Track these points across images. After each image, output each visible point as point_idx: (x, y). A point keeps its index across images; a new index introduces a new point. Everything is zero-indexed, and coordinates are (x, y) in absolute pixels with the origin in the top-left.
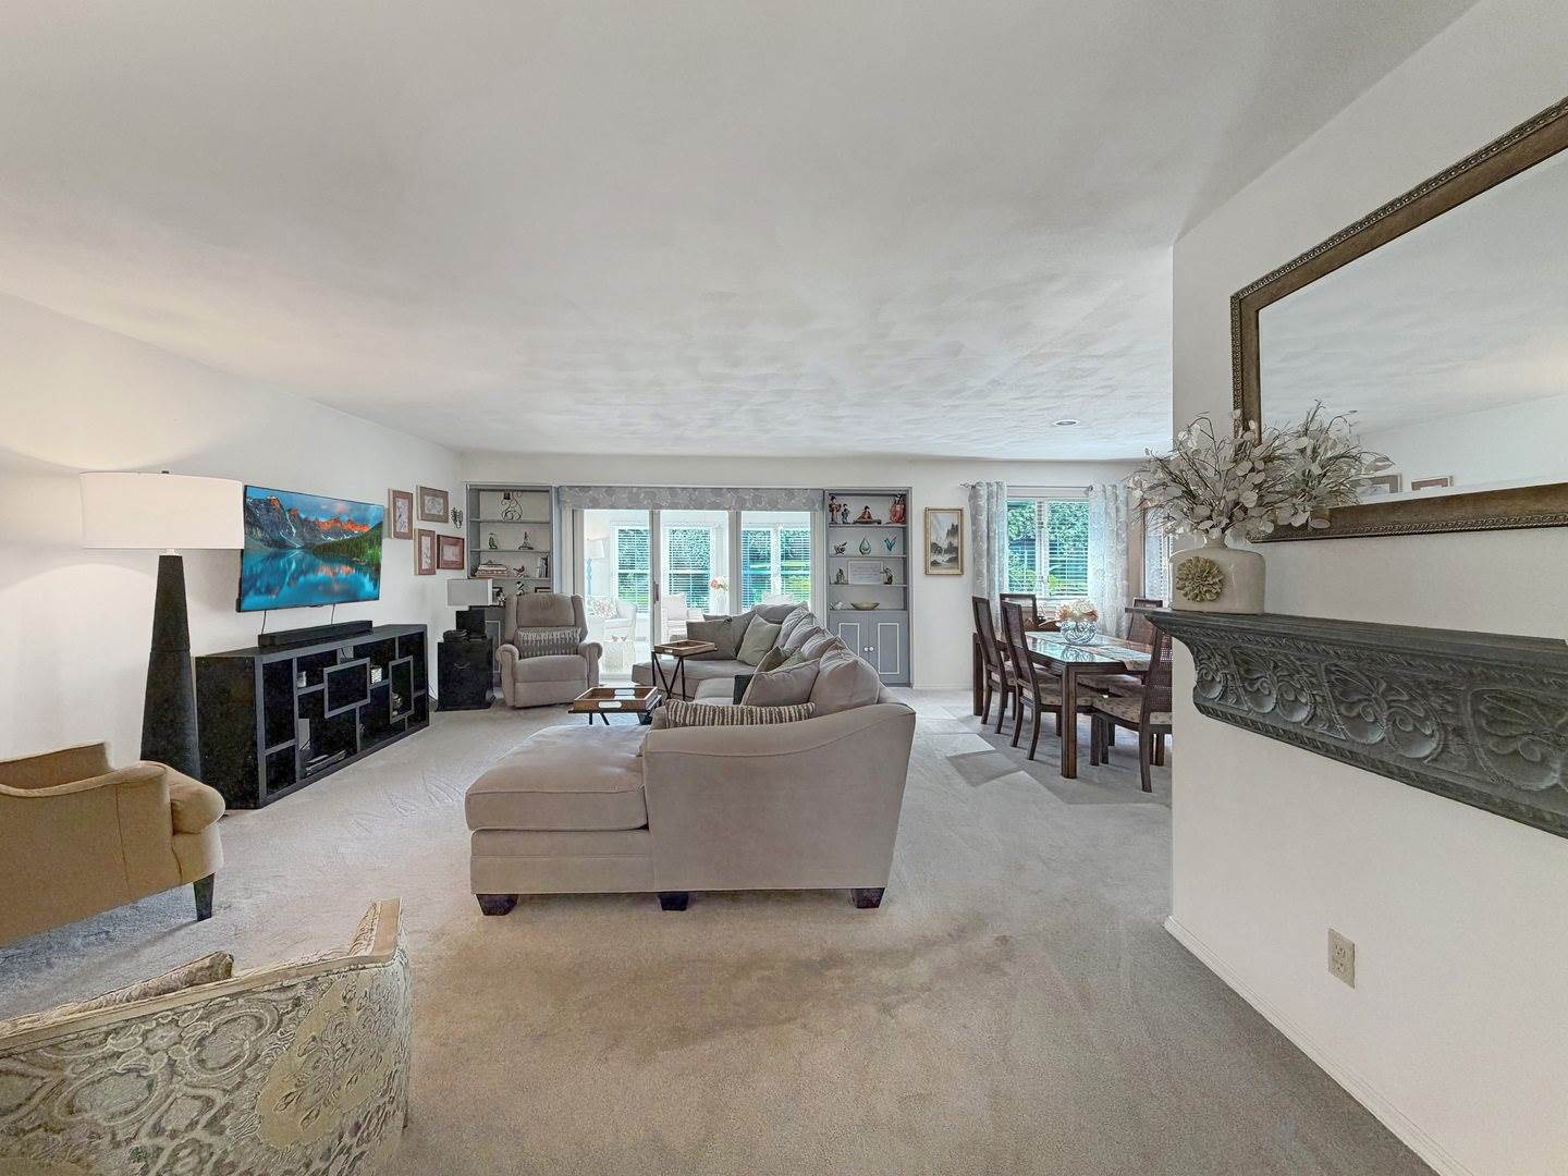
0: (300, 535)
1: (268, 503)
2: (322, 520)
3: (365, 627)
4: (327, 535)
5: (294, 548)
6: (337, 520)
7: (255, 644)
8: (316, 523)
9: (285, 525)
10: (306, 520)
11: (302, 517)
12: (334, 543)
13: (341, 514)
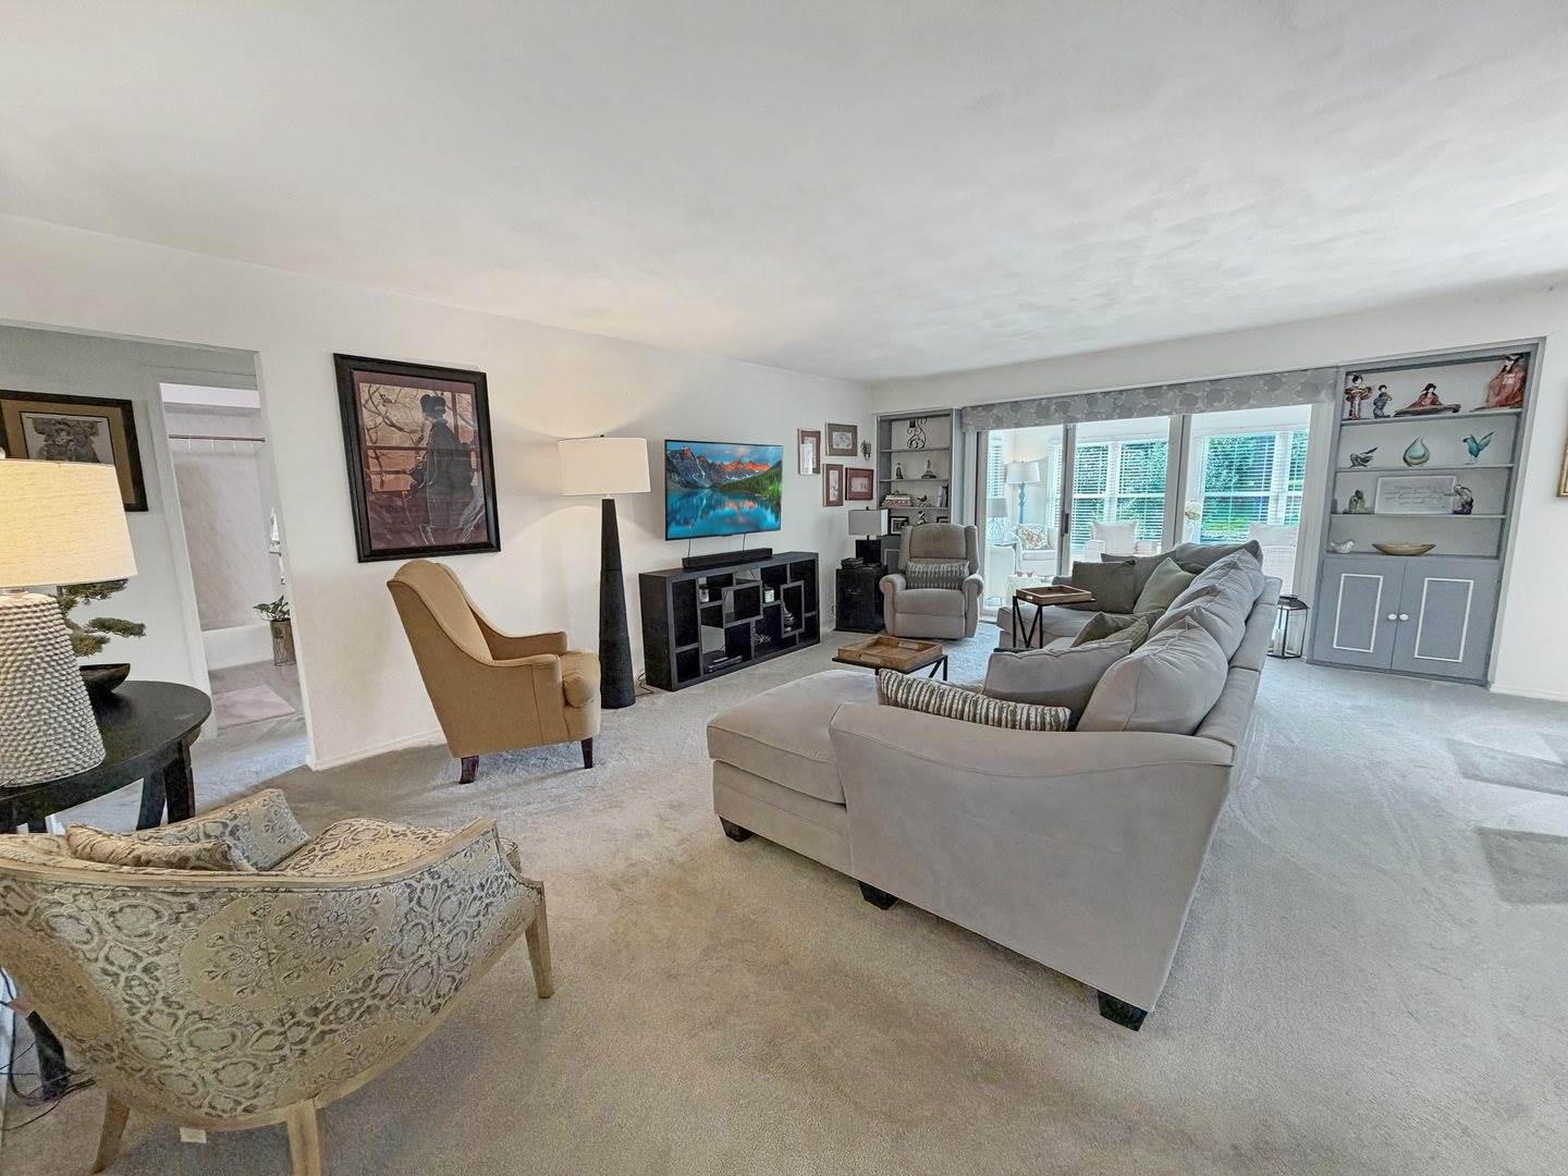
0: (708, 476)
1: (682, 453)
2: (726, 463)
3: (766, 554)
4: (731, 475)
5: (703, 487)
6: (739, 463)
7: (681, 566)
8: (721, 466)
9: (696, 470)
10: (712, 464)
11: (710, 461)
12: (737, 482)
13: (743, 457)
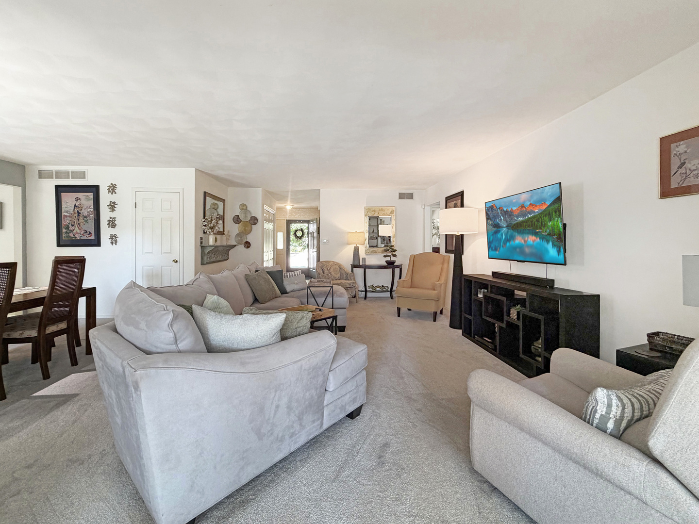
0: (505, 220)
1: (492, 207)
2: (514, 209)
3: (549, 283)
4: (518, 217)
5: (503, 227)
6: (523, 206)
8: (512, 211)
9: (499, 216)
10: (507, 211)
11: (505, 210)
12: (523, 222)
13: (524, 202)
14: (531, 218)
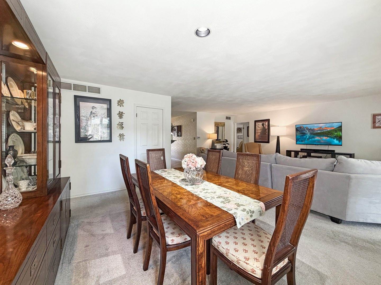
0: (309, 131)
1: (300, 127)
2: (315, 128)
4: (317, 131)
5: (308, 134)
6: (320, 128)
7: (300, 150)
9: (305, 130)
11: (309, 128)
12: (320, 133)
13: (322, 126)
14: (325, 131)
